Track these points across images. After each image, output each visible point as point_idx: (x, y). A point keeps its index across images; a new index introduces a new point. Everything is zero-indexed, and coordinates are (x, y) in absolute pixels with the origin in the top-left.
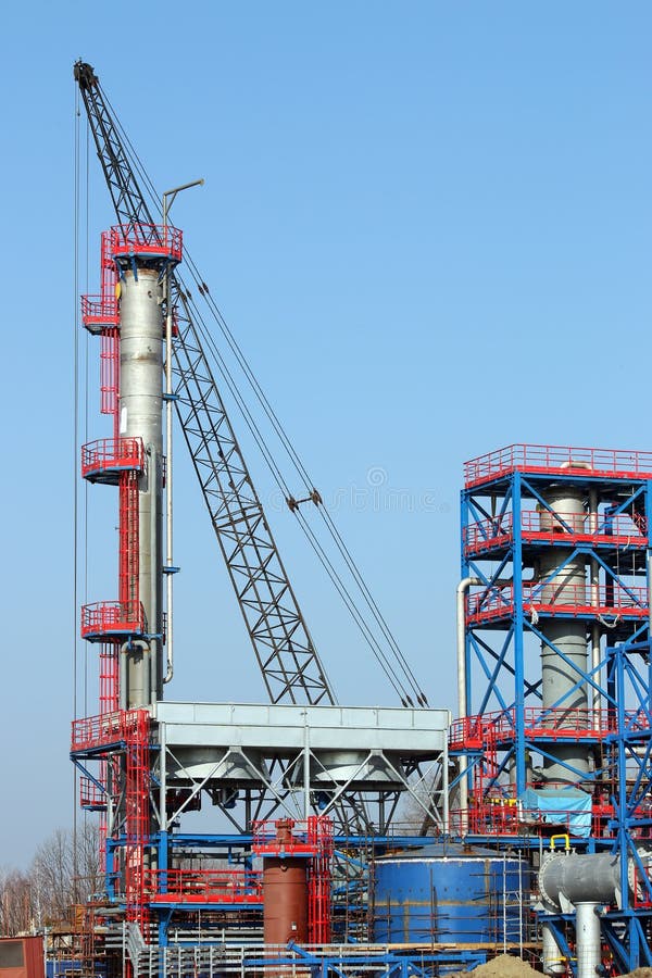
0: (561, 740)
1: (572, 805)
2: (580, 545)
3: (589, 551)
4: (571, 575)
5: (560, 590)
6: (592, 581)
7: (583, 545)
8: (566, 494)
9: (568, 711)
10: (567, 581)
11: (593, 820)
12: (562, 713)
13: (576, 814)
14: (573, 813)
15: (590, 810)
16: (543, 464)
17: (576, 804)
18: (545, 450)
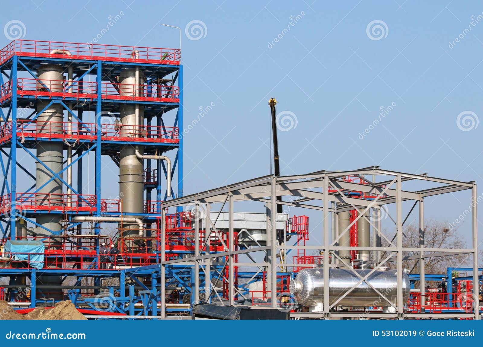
0: (39, 212)
1: (32, 250)
2: (54, 98)
3: (60, 102)
4: (51, 116)
5: (45, 125)
6: (68, 120)
7: (56, 98)
8: (50, 69)
9: (47, 195)
10: (49, 119)
11: (45, 258)
12: (44, 196)
13: (35, 254)
14: (32, 254)
15: (43, 252)
16: (33, 51)
17: (34, 249)
18: (34, 43)
